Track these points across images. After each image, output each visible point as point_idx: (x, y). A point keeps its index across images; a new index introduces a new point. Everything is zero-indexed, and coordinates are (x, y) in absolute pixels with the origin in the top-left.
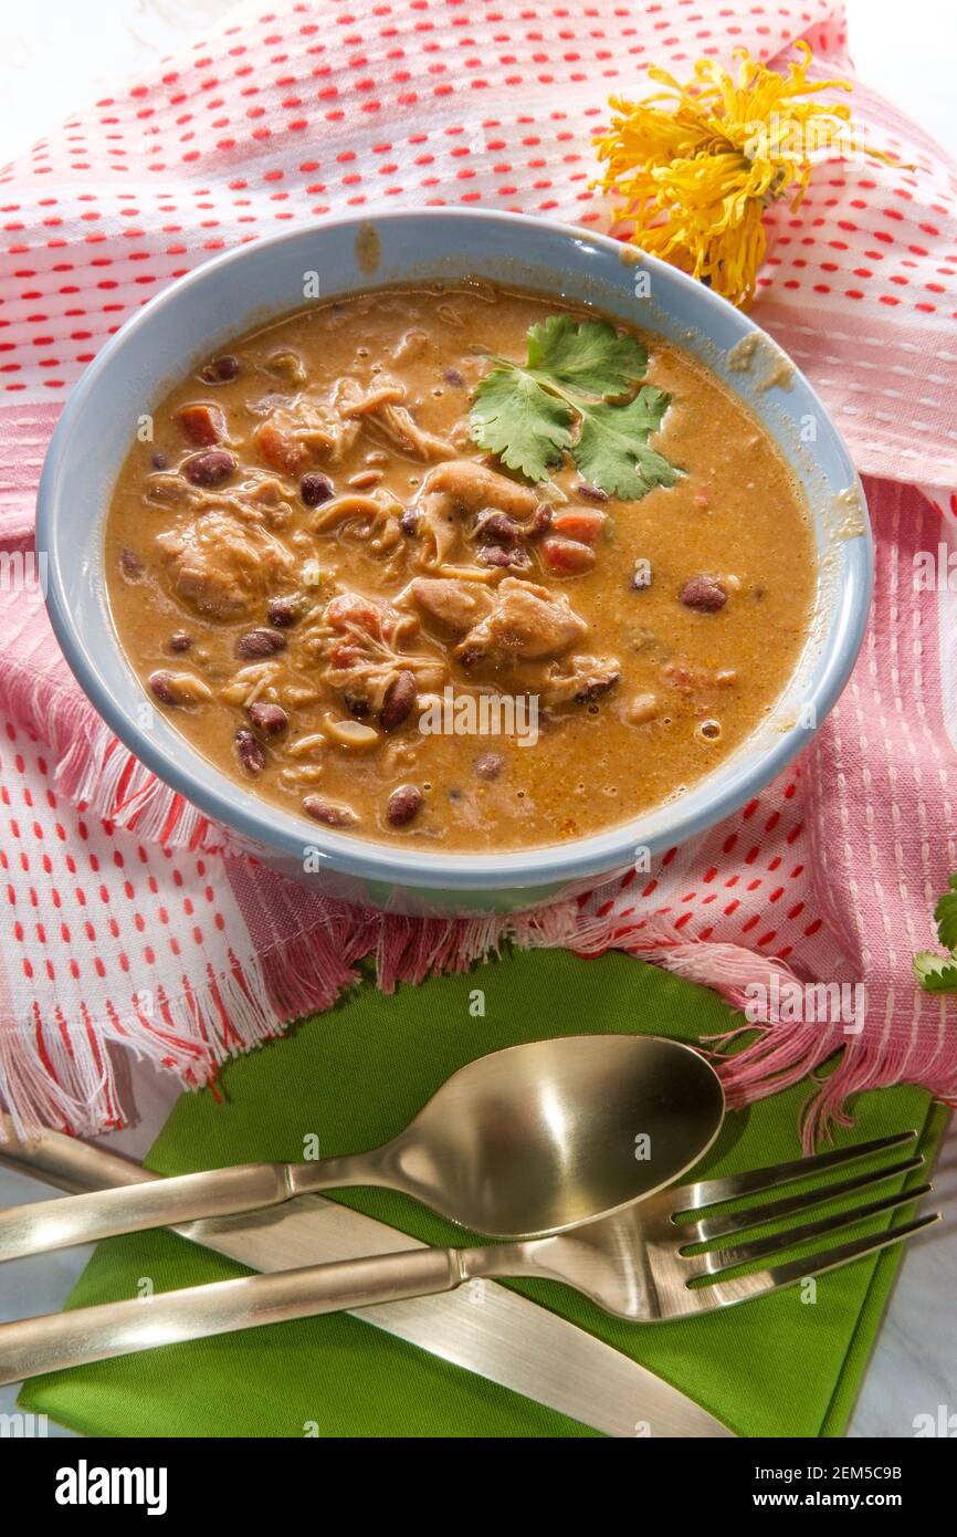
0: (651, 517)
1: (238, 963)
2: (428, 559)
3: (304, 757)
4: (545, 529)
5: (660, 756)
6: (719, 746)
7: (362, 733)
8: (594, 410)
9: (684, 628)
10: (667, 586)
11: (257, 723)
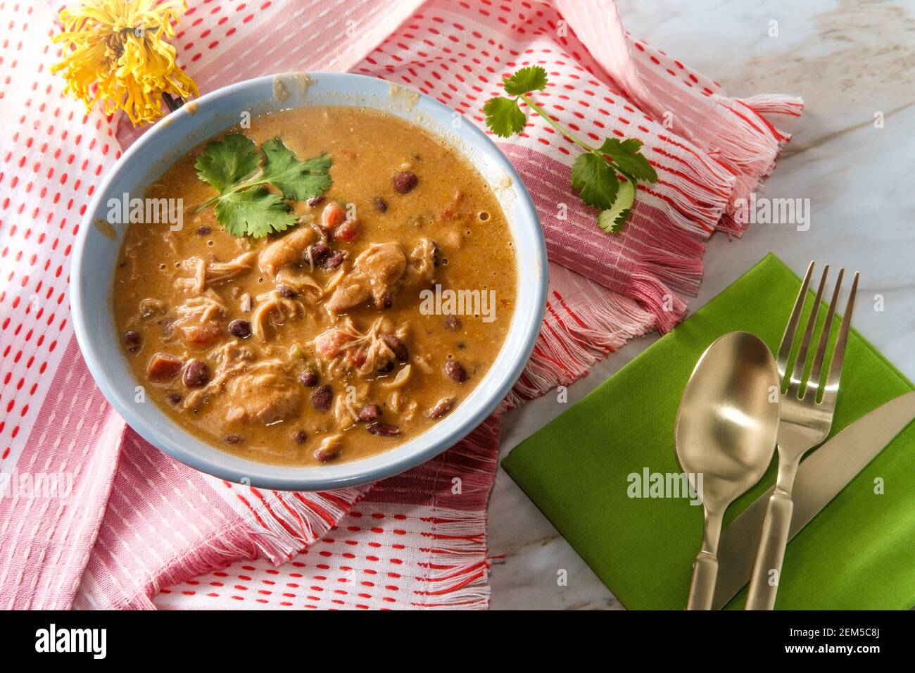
0: (346, 182)
1: (432, 518)
2: (316, 295)
3: (402, 407)
4: (329, 232)
5: (486, 245)
6: (494, 217)
7: (404, 373)
8: (266, 176)
9: (419, 200)
10: (391, 195)
11: (372, 419)
